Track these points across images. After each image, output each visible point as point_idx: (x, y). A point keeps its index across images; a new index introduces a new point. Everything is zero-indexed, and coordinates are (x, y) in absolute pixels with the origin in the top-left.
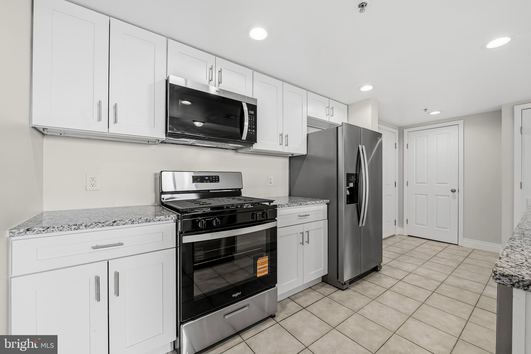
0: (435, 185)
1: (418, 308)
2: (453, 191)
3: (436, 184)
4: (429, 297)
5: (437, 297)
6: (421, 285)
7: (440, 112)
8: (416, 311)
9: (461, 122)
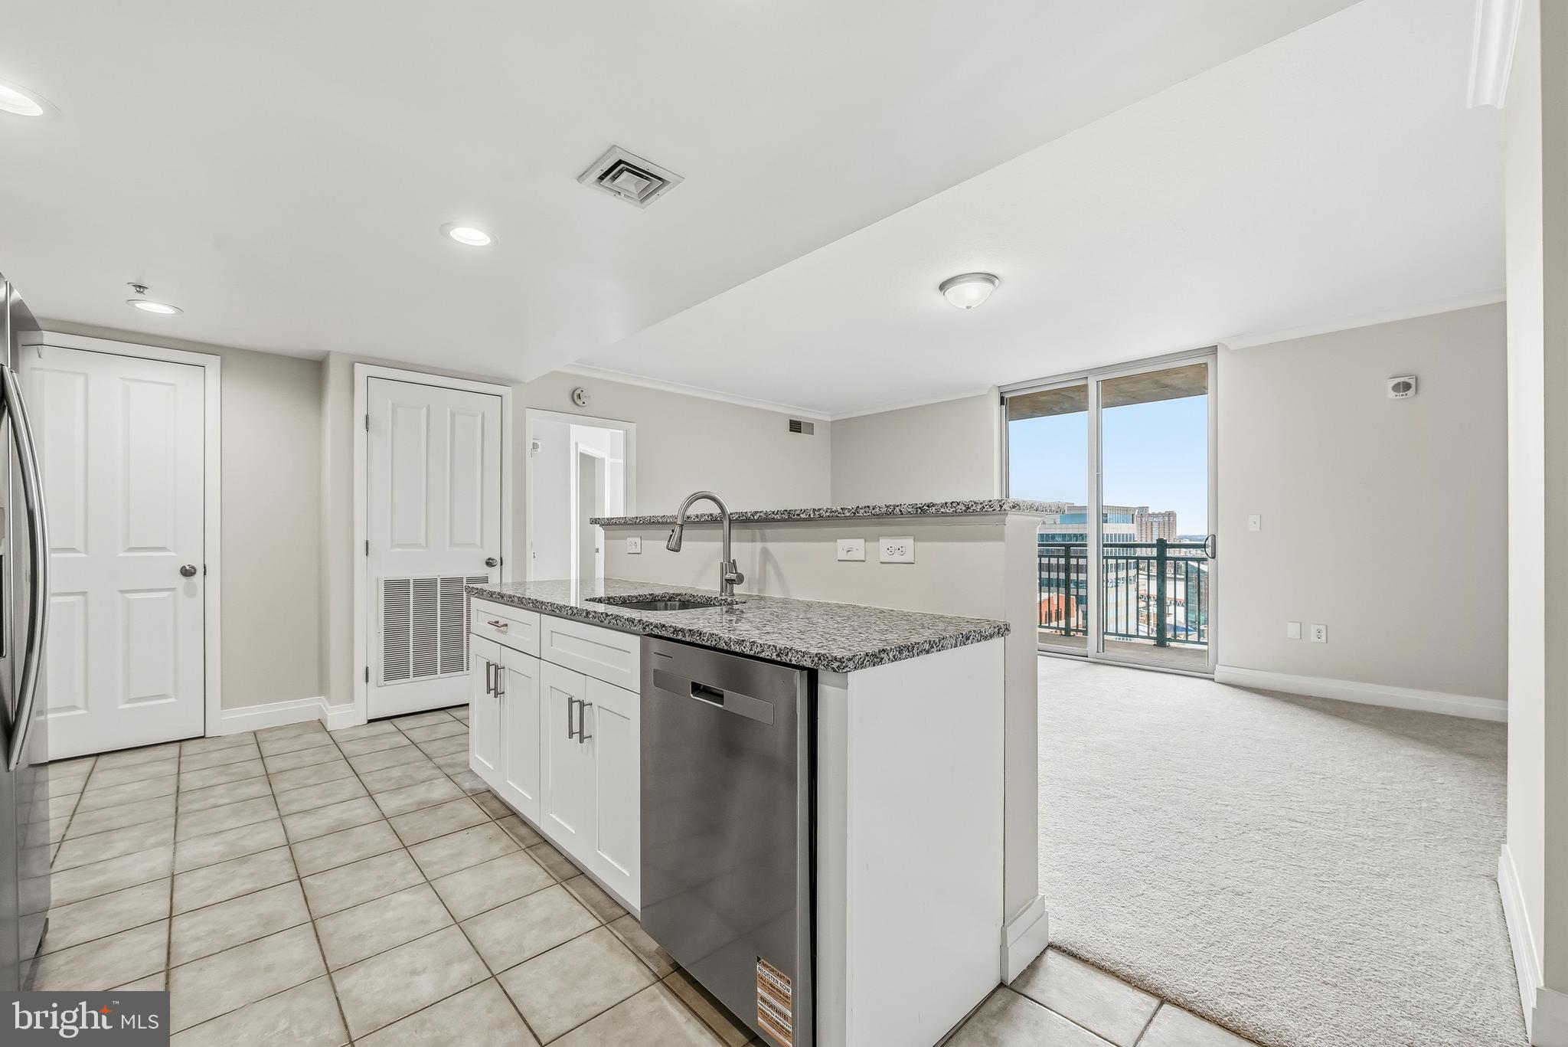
0: (120, 555)
1: (319, 940)
2: (187, 572)
3: (125, 551)
4: (305, 896)
5: (322, 883)
6: (249, 886)
7: (173, 312)
8: (321, 949)
9: (213, 363)
